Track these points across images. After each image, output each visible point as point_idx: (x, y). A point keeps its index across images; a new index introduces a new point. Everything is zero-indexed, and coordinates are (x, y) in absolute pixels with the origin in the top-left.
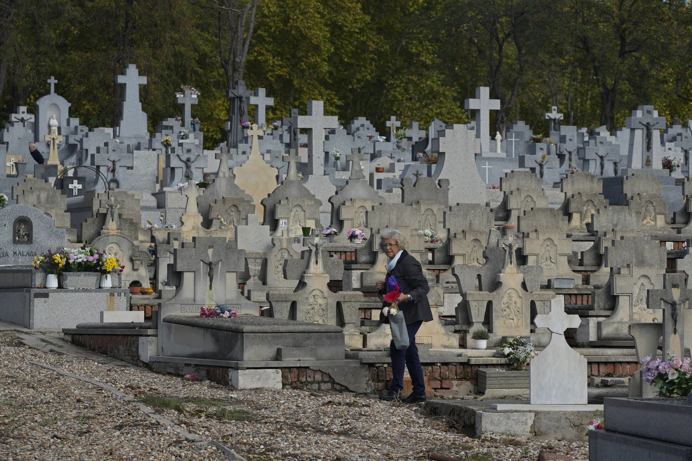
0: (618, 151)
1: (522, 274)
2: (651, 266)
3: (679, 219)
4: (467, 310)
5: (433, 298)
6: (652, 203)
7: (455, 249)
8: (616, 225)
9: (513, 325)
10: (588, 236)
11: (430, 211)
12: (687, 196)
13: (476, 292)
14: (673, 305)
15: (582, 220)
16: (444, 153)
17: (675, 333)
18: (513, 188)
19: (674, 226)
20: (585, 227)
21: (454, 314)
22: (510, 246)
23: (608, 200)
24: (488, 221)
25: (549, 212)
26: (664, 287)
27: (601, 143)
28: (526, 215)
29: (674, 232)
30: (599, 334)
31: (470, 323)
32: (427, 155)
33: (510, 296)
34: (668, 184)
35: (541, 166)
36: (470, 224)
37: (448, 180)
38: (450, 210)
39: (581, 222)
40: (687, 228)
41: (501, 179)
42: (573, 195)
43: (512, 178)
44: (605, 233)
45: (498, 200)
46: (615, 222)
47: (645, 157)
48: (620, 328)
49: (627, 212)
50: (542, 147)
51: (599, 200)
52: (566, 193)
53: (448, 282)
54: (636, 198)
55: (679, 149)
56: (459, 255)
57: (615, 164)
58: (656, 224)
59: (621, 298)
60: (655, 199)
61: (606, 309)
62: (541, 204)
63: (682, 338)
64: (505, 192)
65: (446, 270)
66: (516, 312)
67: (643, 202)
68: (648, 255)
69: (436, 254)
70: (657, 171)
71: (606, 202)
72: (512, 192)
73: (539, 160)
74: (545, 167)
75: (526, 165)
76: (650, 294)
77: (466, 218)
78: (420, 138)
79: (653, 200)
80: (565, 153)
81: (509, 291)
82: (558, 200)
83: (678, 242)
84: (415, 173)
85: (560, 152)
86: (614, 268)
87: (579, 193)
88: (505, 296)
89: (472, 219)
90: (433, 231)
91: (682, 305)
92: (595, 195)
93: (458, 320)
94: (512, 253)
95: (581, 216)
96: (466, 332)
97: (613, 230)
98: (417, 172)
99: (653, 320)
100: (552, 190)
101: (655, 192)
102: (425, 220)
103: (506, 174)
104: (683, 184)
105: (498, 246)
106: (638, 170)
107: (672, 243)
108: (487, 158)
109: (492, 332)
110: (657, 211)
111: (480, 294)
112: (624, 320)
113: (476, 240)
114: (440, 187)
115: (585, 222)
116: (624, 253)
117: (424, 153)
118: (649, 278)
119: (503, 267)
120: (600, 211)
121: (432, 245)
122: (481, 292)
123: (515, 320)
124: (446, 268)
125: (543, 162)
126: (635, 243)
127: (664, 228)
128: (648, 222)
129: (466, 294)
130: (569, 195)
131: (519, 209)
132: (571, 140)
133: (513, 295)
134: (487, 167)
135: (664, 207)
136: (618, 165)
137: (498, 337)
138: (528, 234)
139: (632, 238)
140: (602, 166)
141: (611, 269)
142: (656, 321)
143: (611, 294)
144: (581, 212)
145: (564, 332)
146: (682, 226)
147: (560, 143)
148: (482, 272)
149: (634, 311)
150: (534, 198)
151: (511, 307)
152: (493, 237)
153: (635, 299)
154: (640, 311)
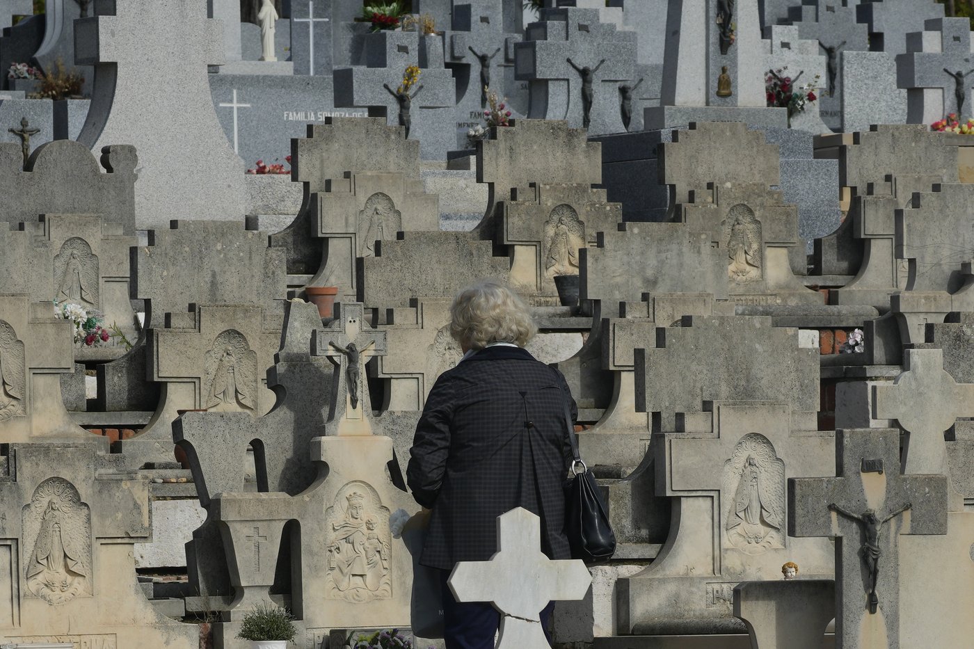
0: (633, 53)
1: (387, 439)
2: (774, 404)
3: (830, 258)
4: (222, 550)
5: (120, 515)
6: (751, 212)
7: (167, 363)
8: (653, 283)
9: (364, 593)
10: (563, 315)
11: (78, 243)
12: (854, 189)
13: (249, 496)
14: (866, 524)
15: (541, 266)
16: (113, 66)
17: (873, 611)
18: (334, 172)
19: (817, 280)
20: (553, 287)
21: (182, 562)
22: (351, 353)
23: (619, 205)
24: (268, 275)
25: (454, 245)
26: (840, 471)
27: (583, 28)
28: (384, 255)
29: (819, 299)
30: (623, 614)
31: (232, 592)
32: (40, 69)
33: (351, 506)
34: (792, 152)
35: (402, 100)
36: (213, 284)
37: (131, 150)
38: (151, 242)
39: (540, 275)
40: (855, 287)
41: (294, 143)
42: (514, 191)
43: (329, 139)
44: (622, 305)
45: (281, 207)
46: (650, 273)
47: (715, 72)
48: (684, 595)
49: (686, 242)
50: (405, 43)
51: (593, 205)
52: (491, 186)
53: (149, 466)
54: (704, 196)
55: (813, 46)
56: (180, 380)
57: (624, 91)
58: (762, 276)
59: (685, 504)
60: (758, 201)
61: (640, 541)
62: (418, 219)
63: (893, 624)
64: (306, 185)
65: (142, 427)
66: (371, 553)
67: (725, 209)
68: (764, 373)
69: (108, 377)
70: (752, 113)
71: (614, 210)
72: (328, 183)
73: (397, 82)
74: (414, 105)
75: (356, 98)
76: (798, 491)
77: (200, 268)
78: (15, 19)
79: (754, 203)
80: (469, 59)
81: (349, 491)
82: (463, 207)
83: (833, 329)
84: (17, 126)
85: (453, 57)
86: (664, 415)
87: (532, 185)
88: (337, 508)
89: (217, 269)
90: (89, 308)
91: (893, 522)
92: (580, 189)
93: (194, 581)
94: (356, 374)
95: (539, 255)
96: (220, 618)
97: (645, 297)
98: (24, 123)
99: (784, 571)
100: (444, 175)
101: (758, 178)
102: (65, 273)
103: (310, 128)
104: (841, 153)
105: (313, 350)
106: (694, 110)
107: (816, 333)
108: (234, 77)
109: (300, 617)
110: (767, 236)
111: (261, 501)
112: (696, 572)
113: (233, 334)
114: (110, 169)
115: (551, 273)
116: (694, 367)
117: (33, 63)
118: (768, 442)
119: (331, 417)
120: (606, 240)
121: (90, 352)
122: (263, 495)
123: (369, 578)
124: (141, 422)
125: (406, 88)
126: (724, 337)
127: (787, 287)
128: (740, 268)
129: (217, 502)
130: (502, 192)
131: (350, 236)
132: (485, 20)
133: (363, 502)
134: (235, 105)
135: (788, 223)
136: (633, 95)
137: (317, 632)
138: (390, 312)
139: (716, 323)
140: (587, 101)
141: (656, 416)
142: (792, 574)
143: (658, 494)
144: (538, 244)
145: (541, 614)
146: (840, 280)
147: (453, 28)
148: (265, 432)
149: (726, 543)
150: (395, 200)
151: (358, 538)
152: (297, 324)
153: (727, 506)
154: (742, 543)
